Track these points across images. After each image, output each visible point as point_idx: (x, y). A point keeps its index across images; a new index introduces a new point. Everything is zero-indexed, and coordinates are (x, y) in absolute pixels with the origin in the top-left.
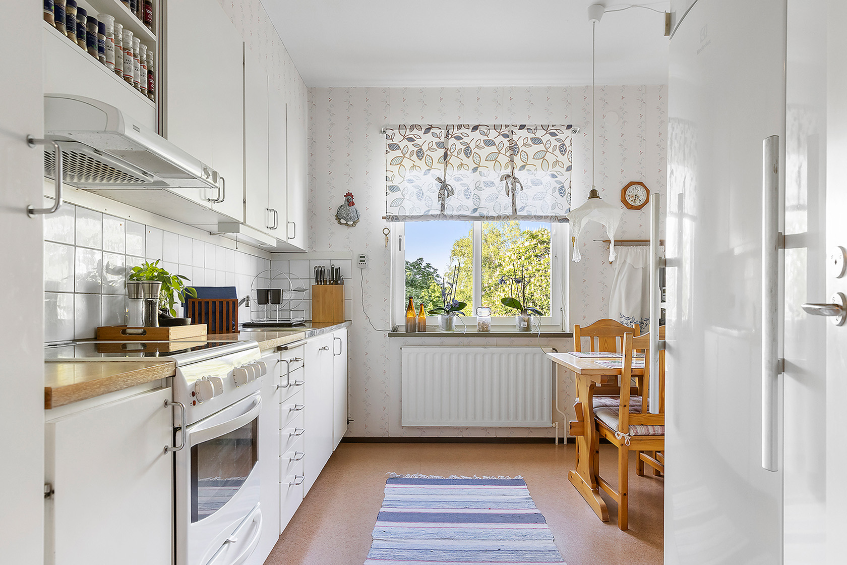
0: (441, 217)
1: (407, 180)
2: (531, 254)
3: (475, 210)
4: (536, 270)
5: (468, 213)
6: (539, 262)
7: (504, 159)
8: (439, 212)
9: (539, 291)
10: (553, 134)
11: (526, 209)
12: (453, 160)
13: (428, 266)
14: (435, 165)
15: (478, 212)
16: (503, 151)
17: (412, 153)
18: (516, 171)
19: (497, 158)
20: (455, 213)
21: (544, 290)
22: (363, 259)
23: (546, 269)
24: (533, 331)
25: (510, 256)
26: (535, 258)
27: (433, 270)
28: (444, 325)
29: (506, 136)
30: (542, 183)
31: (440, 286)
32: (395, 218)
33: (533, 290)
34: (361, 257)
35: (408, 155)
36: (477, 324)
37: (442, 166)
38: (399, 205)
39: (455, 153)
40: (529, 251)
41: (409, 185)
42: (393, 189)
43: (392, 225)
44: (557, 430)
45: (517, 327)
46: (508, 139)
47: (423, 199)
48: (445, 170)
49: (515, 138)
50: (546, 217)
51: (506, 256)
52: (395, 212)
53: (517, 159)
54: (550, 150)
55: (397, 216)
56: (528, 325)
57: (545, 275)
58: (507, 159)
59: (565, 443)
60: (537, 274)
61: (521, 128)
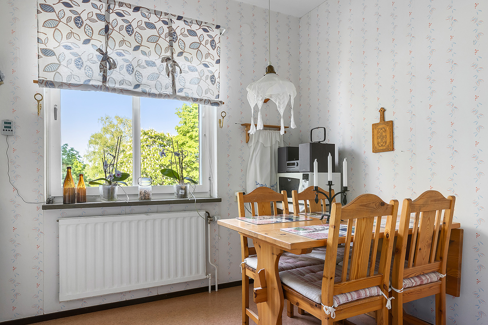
0: (103, 88)
1: (63, 46)
2: (144, 144)
3: (137, 86)
4: (147, 154)
5: (131, 88)
6: (149, 150)
7: (164, 43)
8: (100, 84)
9: (149, 167)
10: (205, 30)
11: (184, 90)
12: (114, 34)
13: (72, 149)
14: (96, 36)
15: (140, 88)
16: (163, 36)
17: (69, 19)
18: (175, 56)
19: (158, 41)
20: (117, 86)
21: (153, 166)
22: (8, 125)
23: (154, 154)
24: (189, 198)
25: (130, 145)
26: (147, 147)
27: (76, 152)
28: (106, 195)
29: (165, 23)
30: (197, 70)
31: (81, 163)
32: (50, 84)
33: (146, 166)
34: (5, 123)
35: (64, 20)
36: (139, 193)
37: (103, 39)
38: (54, 71)
39: (117, 29)
40: (143, 142)
41: (67, 52)
42: (47, 52)
43: (45, 91)
44: (210, 281)
45: (176, 195)
46: (168, 26)
47: (83, 68)
48: (107, 43)
49: (174, 26)
50: (201, 100)
51: (128, 145)
52: (50, 77)
53: (175, 45)
54: (204, 43)
55: (51, 81)
56: (186, 193)
57: (153, 158)
58: (167, 44)
59: (217, 290)
60: (148, 157)
61: (179, 18)
